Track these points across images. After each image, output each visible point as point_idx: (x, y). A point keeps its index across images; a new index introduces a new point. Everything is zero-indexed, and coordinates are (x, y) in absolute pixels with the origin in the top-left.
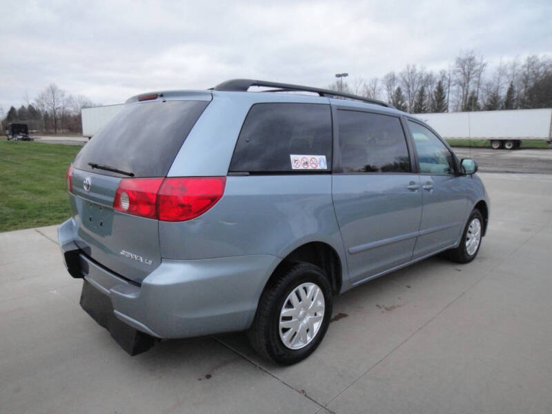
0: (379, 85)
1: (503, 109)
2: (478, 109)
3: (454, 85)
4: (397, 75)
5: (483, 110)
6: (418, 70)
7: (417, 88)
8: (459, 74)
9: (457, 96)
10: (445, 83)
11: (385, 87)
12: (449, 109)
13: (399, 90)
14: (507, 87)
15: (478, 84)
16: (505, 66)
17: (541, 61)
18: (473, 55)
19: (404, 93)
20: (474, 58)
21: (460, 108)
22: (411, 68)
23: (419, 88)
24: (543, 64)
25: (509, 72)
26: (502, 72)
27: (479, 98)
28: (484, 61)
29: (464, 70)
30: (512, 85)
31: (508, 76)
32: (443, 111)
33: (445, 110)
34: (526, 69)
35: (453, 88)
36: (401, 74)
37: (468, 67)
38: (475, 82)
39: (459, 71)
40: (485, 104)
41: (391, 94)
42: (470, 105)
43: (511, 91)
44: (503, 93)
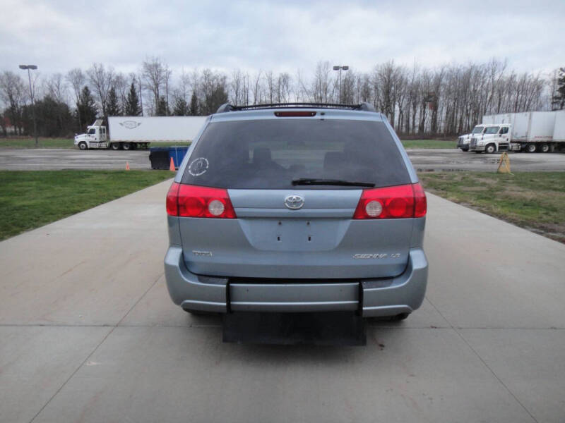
0: (63, 82)
1: (187, 116)
2: (170, 115)
3: (145, 89)
4: (83, 72)
5: (173, 115)
6: (106, 70)
7: (107, 88)
8: (148, 78)
9: (150, 100)
10: (137, 86)
11: (71, 84)
12: (143, 112)
13: (86, 88)
14: (191, 94)
15: (167, 89)
16: (187, 76)
17: (214, 75)
18: (158, 62)
19: (93, 93)
20: (160, 65)
21: (154, 112)
22: (98, 67)
23: (110, 89)
24: (215, 78)
25: (192, 81)
26: (185, 81)
27: (169, 103)
28: (169, 69)
29: (152, 75)
30: (194, 93)
31: (191, 85)
32: (137, 115)
33: (139, 113)
34: (203, 80)
35: (145, 92)
36: (88, 73)
37: (155, 72)
38: (164, 88)
39: (148, 76)
40: (175, 110)
41: (79, 93)
42: (162, 110)
43: (194, 99)
44: (189, 100)
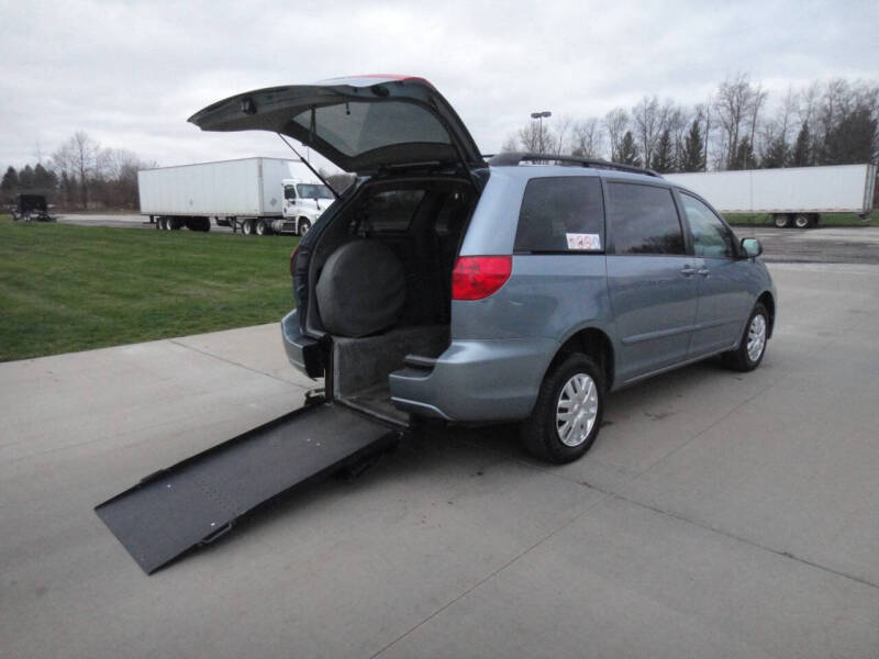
0: (598, 128)
1: (786, 167)
2: (752, 165)
3: (716, 127)
4: (629, 113)
5: (760, 168)
6: (661, 104)
7: (657, 132)
8: (725, 108)
9: (721, 145)
10: (703, 124)
11: (607, 131)
12: (708, 165)
13: (629, 134)
14: (798, 129)
15: (754, 125)
16: (796, 96)
17: (852, 89)
18: (745, 81)
19: (637, 141)
20: (747, 85)
21: (725, 164)
22: (651, 101)
23: (661, 133)
24: (855, 94)
25: (803, 106)
26: (791, 105)
27: (755, 148)
28: (763, 90)
29: (731, 103)
30: (805, 127)
31: (800, 113)
32: (697, 169)
33: (701, 167)
34: (827, 101)
35: (715, 133)
36: (634, 111)
37: (740, 103)
38: (749, 123)
39: (724, 105)
40: (764, 158)
41: (616, 143)
42: (741, 158)
43: (804, 136)
44: (792, 140)
